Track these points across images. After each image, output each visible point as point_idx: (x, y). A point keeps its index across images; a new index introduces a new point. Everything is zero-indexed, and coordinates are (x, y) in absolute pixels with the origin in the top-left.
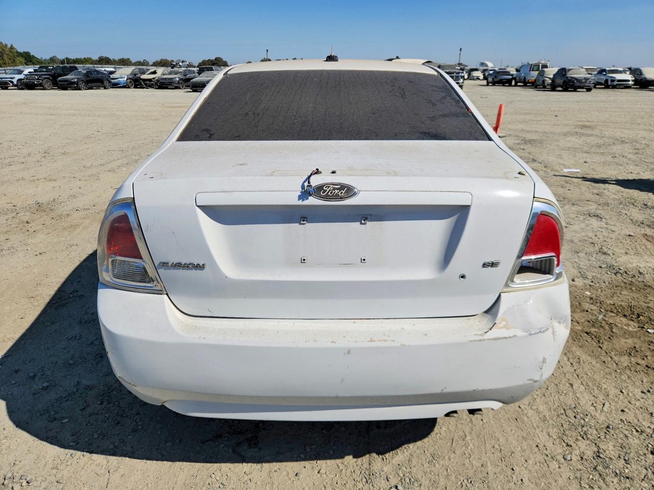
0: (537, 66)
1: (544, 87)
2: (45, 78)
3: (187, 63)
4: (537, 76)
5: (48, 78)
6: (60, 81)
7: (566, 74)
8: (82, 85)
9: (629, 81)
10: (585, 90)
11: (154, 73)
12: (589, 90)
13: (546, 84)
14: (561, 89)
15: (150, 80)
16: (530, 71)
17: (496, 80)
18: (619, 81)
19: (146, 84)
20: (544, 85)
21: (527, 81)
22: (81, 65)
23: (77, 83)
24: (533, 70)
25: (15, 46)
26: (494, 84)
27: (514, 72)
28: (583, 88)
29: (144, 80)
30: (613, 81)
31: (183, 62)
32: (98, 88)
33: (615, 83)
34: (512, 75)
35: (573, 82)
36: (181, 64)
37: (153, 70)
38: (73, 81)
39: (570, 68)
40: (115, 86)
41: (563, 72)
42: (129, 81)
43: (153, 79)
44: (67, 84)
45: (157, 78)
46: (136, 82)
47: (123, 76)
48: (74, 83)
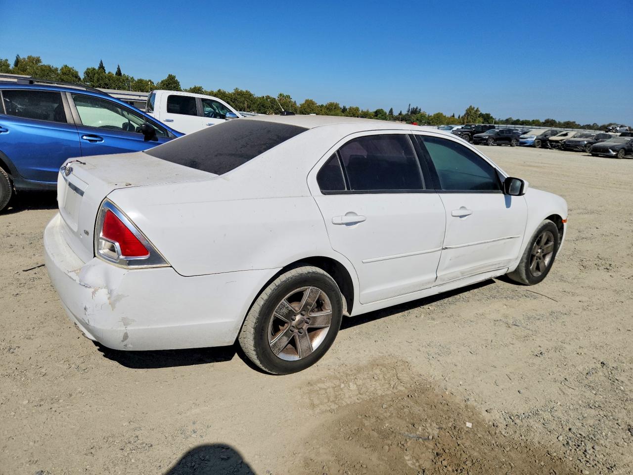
2: (465, 134)
3: (627, 128)
5: (468, 134)
6: (475, 137)
8: (491, 142)
11: (566, 135)
15: (557, 142)
19: (551, 145)
22: (497, 125)
23: (487, 140)
25: (480, 109)
29: (551, 141)
31: (622, 126)
32: (506, 145)
36: (618, 129)
37: (564, 132)
38: (484, 137)
40: (522, 144)
42: (536, 141)
43: (561, 140)
44: (479, 140)
45: (564, 140)
46: (544, 143)
47: (533, 136)
48: (485, 139)
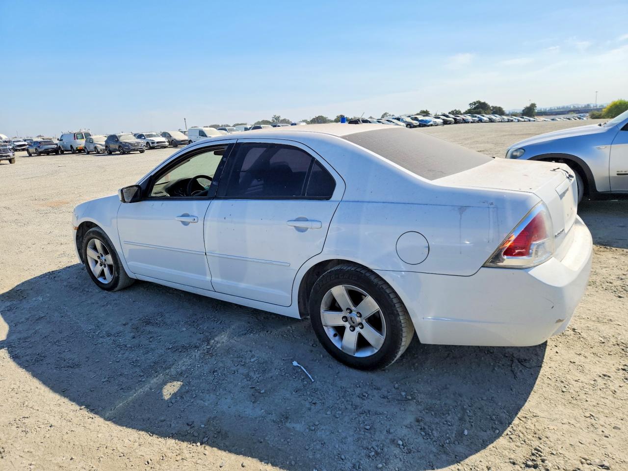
0: (81, 135)
1: (98, 153)
4: (86, 144)
7: (118, 140)
9: (164, 142)
10: (139, 152)
12: (142, 152)
13: (99, 150)
14: (118, 152)
16: (75, 139)
17: (40, 150)
18: (158, 143)
20: (98, 151)
21: (75, 149)
24: (77, 139)
26: (39, 154)
27: (56, 141)
28: (137, 150)
30: (153, 143)
33: (156, 145)
34: (57, 144)
35: (128, 146)
39: (119, 135)
41: (113, 138)
